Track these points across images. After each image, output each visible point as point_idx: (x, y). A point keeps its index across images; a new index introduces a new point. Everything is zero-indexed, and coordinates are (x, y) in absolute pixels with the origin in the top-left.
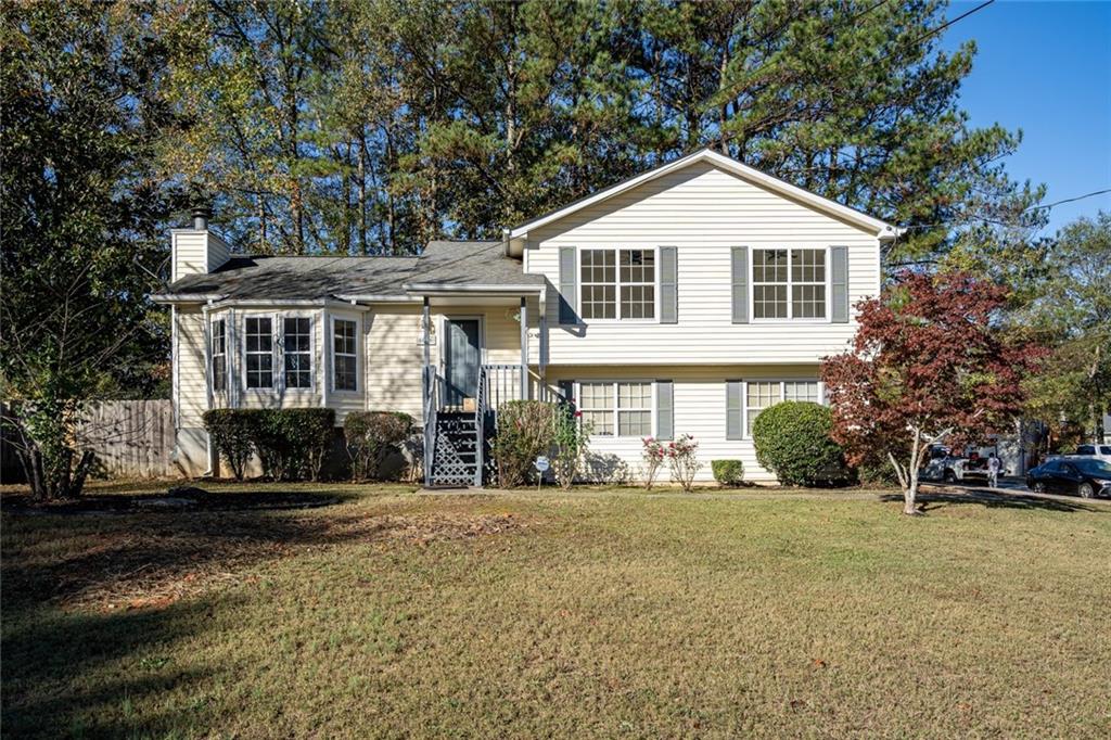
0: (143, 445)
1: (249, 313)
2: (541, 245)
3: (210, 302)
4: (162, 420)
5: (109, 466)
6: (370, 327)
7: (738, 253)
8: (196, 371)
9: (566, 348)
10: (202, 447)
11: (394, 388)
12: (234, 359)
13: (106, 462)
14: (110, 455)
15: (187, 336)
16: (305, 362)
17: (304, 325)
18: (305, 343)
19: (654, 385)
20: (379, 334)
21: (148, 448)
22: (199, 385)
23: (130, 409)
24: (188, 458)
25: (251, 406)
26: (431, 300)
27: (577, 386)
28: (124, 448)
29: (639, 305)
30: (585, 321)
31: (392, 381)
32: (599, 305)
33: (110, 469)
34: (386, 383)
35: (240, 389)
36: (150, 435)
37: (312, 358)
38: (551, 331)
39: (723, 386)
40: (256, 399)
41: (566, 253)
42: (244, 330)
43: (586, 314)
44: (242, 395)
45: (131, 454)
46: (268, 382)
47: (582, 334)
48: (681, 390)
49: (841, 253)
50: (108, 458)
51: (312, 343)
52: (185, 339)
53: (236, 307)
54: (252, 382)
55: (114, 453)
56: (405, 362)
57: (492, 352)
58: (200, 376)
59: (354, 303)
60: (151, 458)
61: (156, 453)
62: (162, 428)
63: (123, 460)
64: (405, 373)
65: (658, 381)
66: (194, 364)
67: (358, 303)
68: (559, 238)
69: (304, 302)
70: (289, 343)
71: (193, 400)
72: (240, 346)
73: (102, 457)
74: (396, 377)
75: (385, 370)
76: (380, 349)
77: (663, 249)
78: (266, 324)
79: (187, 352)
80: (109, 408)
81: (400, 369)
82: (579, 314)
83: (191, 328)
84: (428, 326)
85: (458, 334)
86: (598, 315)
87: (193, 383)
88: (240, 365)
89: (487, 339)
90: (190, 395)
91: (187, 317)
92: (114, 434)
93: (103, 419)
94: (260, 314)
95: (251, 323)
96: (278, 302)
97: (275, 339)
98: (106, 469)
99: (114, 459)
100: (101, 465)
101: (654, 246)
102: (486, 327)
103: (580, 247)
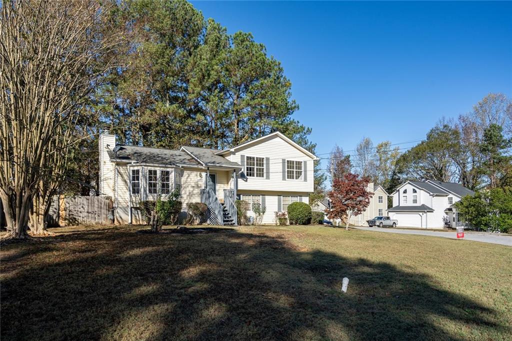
0: (94, 213)
1: (149, 168)
2: (236, 154)
3: (132, 163)
4: (101, 204)
5: (79, 221)
6: (183, 174)
7: (284, 160)
8: (124, 187)
9: (243, 185)
10: (126, 214)
11: (190, 195)
12: (143, 183)
13: (78, 219)
14: (80, 217)
15: (121, 175)
16: (168, 186)
17: (168, 173)
18: (168, 179)
19: (261, 196)
20: (186, 177)
21: (95, 214)
22: (125, 192)
23: (88, 200)
24: (121, 218)
25: (150, 200)
26: (210, 169)
27: (241, 196)
28: (86, 214)
29: (260, 174)
30: (247, 177)
31: (190, 193)
32: (250, 172)
33: (80, 222)
34: (188, 193)
35: (146, 194)
36: (96, 209)
37: (170, 184)
38: (239, 179)
39: (277, 197)
40: (151, 197)
41: (242, 156)
42: (148, 174)
43: (247, 175)
44: (147, 196)
45: (88, 216)
46: (155, 192)
47: (246, 181)
48: (267, 197)
49: (305, 162)
50: (79, 218)
51: (170, 180)
52: (120, 175)
53: (145, 166)
54: (150, 192)
55: (81, 216)
56: (193, 187)
57: (219, 185)
58: (125, 188)
59: (181, 167)
60: (96, 218)
61: (99, 216)
62: (101, 207)
63: (85, 218)
64: (194, 190)
65: (262, 195)
66: (123, 184)
67: (182, 167)
68: (240, 152)
69: (169, 166)
70: (163, 180)
71: (123, 197)
72: (146, 179)
73: (77, 217)
74: (191, 191)
75: (188, 189)
76: (186, 182)
77: (266, 158)
78: (155, 172)
79: (120, 180)
80: (80, 199)
81: (192, 189)
82: (246, 175)
83: (122, 172)
84: (201, 176)
85: (209, 179)
86: (250, 175)
87: (123, 191)
88: (146, 186)
89: (218, 181)
90: (121, 195)
91: (121, 167)
92: (81, 208)
93: (77, 203)
94: (153, 169)
95: (150, 172)
96: (160, 165)
97: (158, 178)
98: (78, 222)
99: (81, 218)
100: (76, 220)
101: (264, 157)
102: (217, 177)
103: (246, 155)
